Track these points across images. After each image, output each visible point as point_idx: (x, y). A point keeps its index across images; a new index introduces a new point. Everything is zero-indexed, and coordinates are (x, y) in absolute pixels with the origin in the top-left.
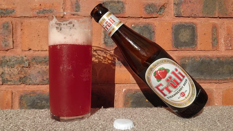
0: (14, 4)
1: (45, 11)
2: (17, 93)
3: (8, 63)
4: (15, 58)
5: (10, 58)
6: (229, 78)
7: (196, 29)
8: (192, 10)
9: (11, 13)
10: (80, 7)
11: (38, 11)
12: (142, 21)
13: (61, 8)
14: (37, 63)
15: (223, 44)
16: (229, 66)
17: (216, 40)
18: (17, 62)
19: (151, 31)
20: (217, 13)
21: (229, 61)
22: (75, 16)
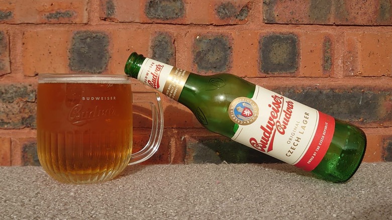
0: (10, 4)
1: (60, 14)
2: (18, 141)
3: (4, 95)
4: (14, 89)
5: (7, 88)
7: (298, 44)
8: (292, 13)
9: (6, 17)
10: (114, 9)
11: (48, 14)
12: (213, 31)
13: (85, 9)
15: (341, 67)
16: (349, 102)
17: (329, 61)
18: (17, 94)
19: (226, 47)
20: (332, 17)
21: (350, 93)
22: (107, 23)
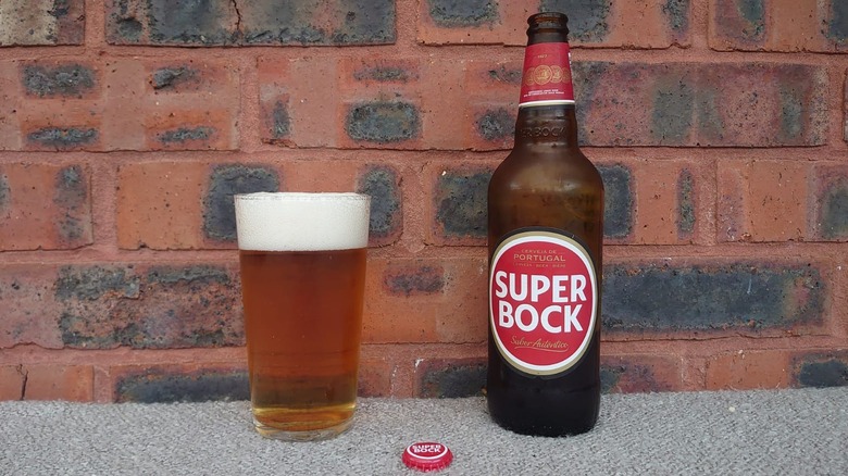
0: (93, 114)
1: (186, 132)
2: (107, 373)
3: (81, 286)
4: (100, 273)
5: (86, 272)
6: (725, 325)
7: (631, 184)
8: (620, 127)
9: (85, 138)
10: (289, 123)
11: (164, 132)
12: (471, 161)
13: (234, 123)
14: (164, 287)
15: (711, 225)
16: (728, 290)
17: (690, 214)
18: (105, 283)
20: (693, 133)
21: (729, 275)
22: (275, 149)
